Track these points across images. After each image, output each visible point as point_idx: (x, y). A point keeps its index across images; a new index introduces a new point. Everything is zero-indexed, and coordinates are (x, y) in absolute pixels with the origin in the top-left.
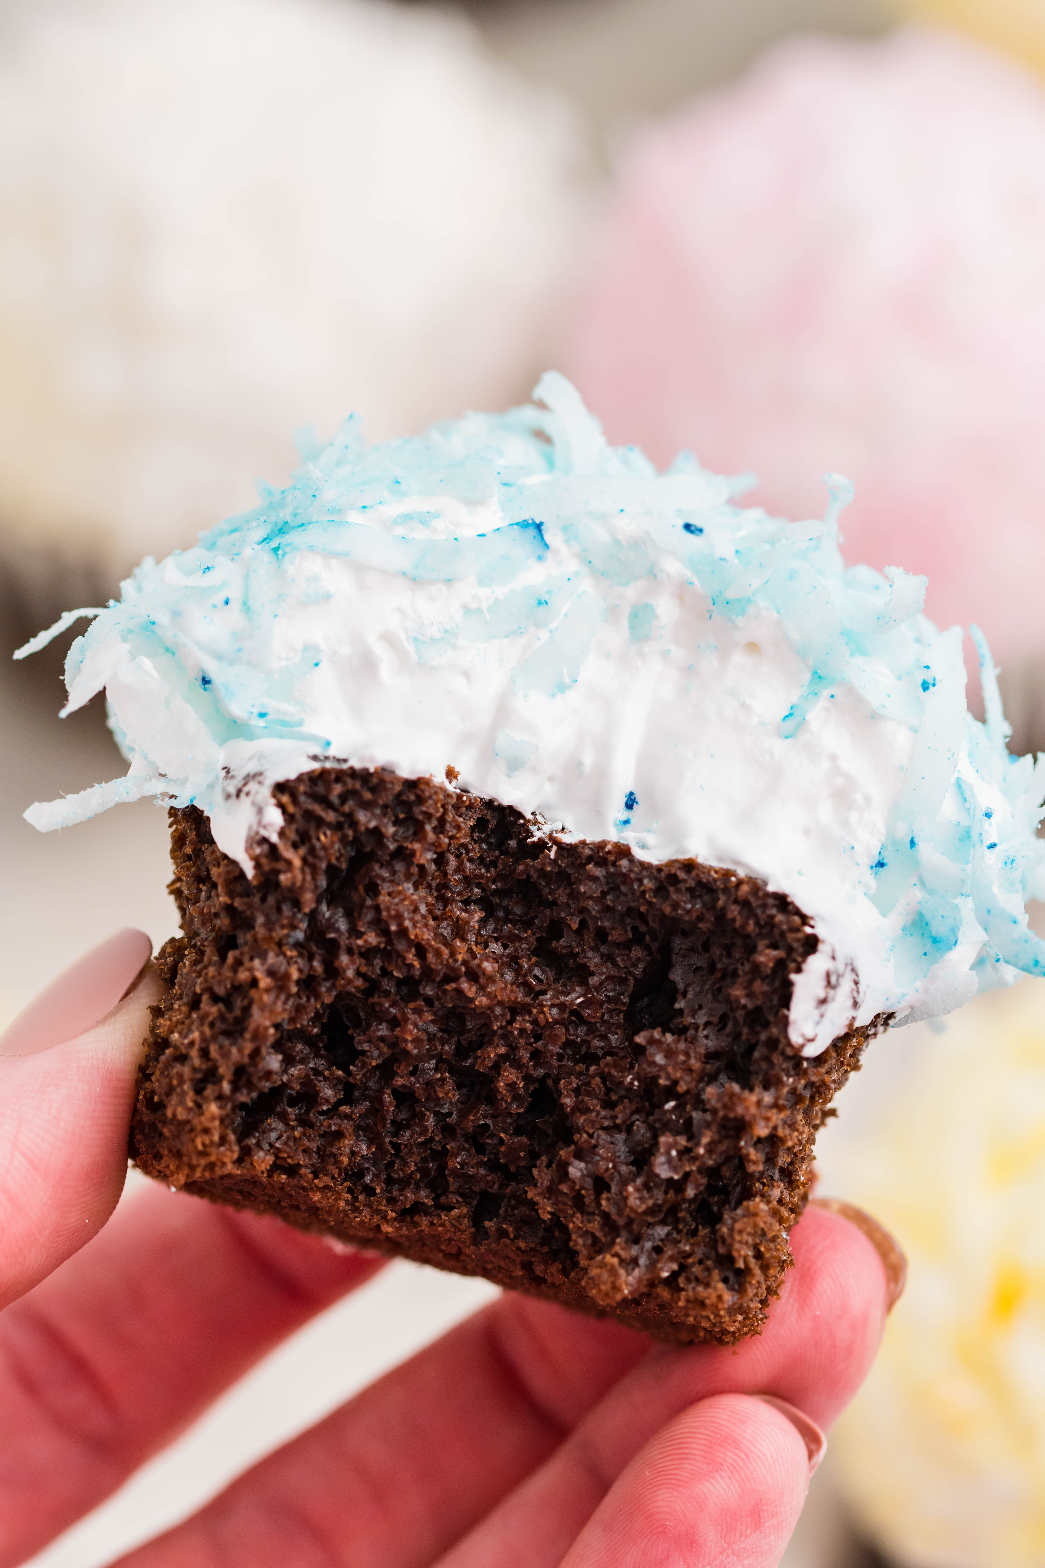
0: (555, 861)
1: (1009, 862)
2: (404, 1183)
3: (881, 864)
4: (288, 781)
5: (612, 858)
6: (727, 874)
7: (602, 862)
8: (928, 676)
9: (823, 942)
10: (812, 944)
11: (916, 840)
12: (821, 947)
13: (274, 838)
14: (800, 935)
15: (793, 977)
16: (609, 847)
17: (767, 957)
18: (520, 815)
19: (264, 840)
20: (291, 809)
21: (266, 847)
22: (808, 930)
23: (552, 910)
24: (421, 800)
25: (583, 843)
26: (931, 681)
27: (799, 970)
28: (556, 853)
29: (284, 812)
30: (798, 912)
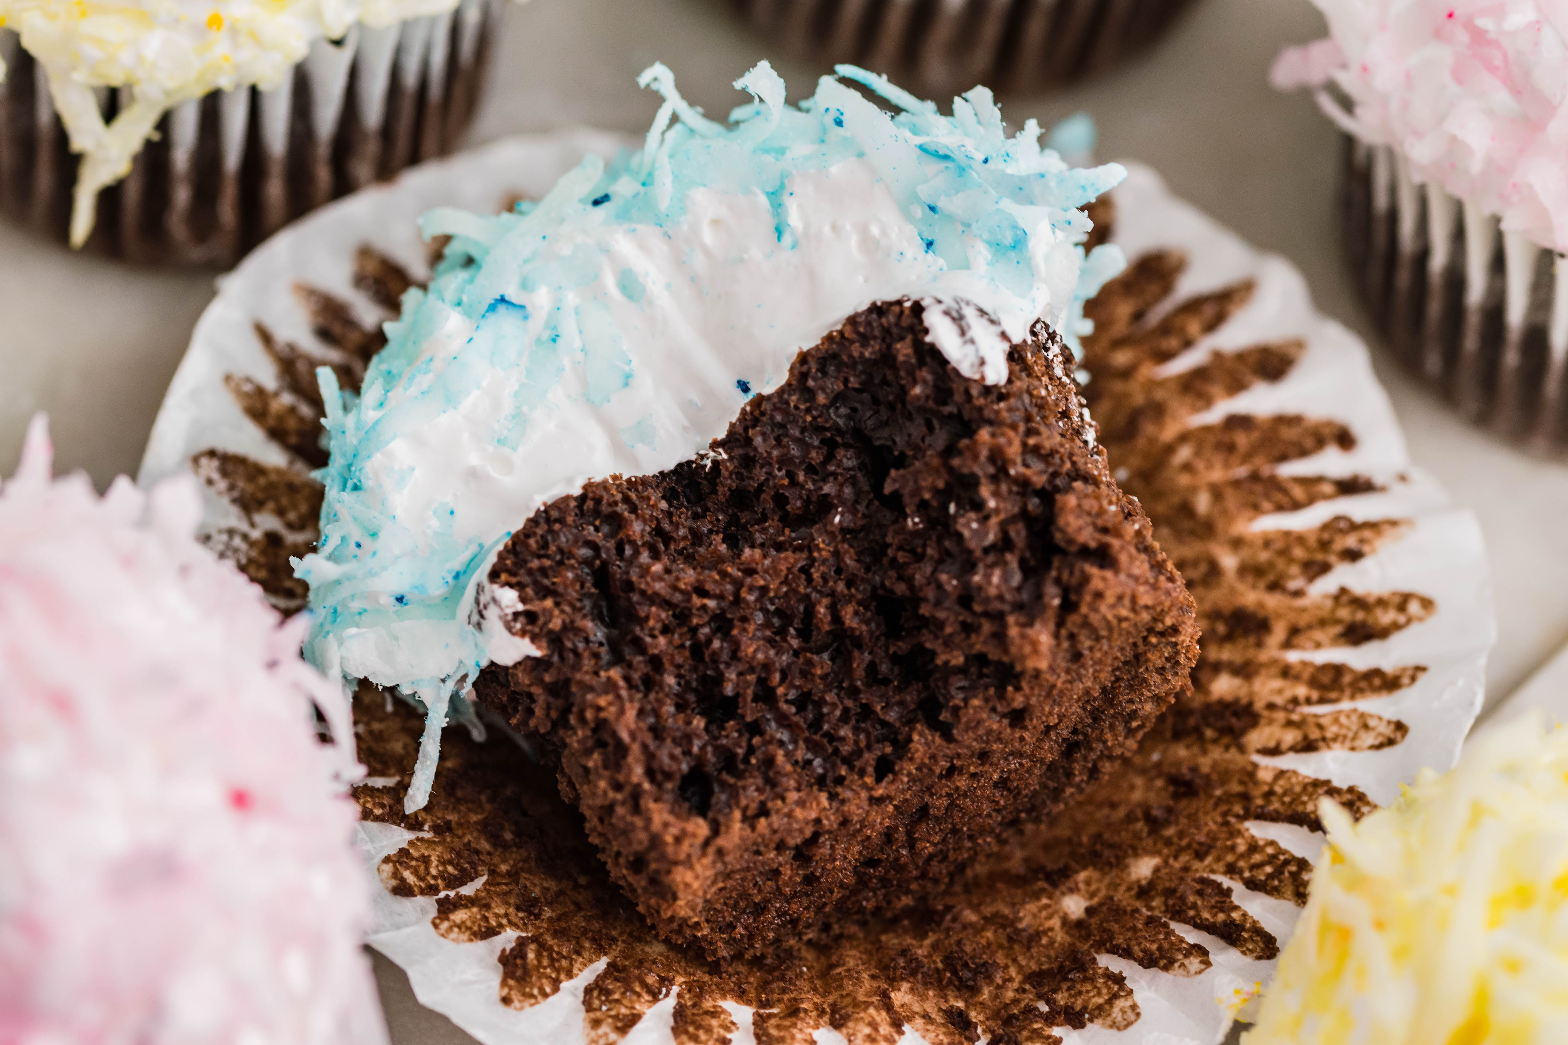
0: (731, 458)
1: (1006, 158)
2: (858, 753)
3: (930, 244)
4: (494, 566)
5: (757, 413)
6: (829, 338)
7: (756, 422)
8: (833, 114)
9: (922, 299)
10: (918, 309)
11: (932, 204)
12: (924, 303)
13: (520, 607)
14: (907, 312)
15: (928, 339)
16: (748, 408)
17: (904, 350)
18: (689, 463)
19: (516, 615)
20: (514, 580)
21: (522, 619)
22: (908, 304)
23: (764, 491)
24: (598, 501)
25: (732, 425)
26: (837, 114)
27: (926, 331)
28: (726, 452)
29: (511, 586)
30: (891, 304)
